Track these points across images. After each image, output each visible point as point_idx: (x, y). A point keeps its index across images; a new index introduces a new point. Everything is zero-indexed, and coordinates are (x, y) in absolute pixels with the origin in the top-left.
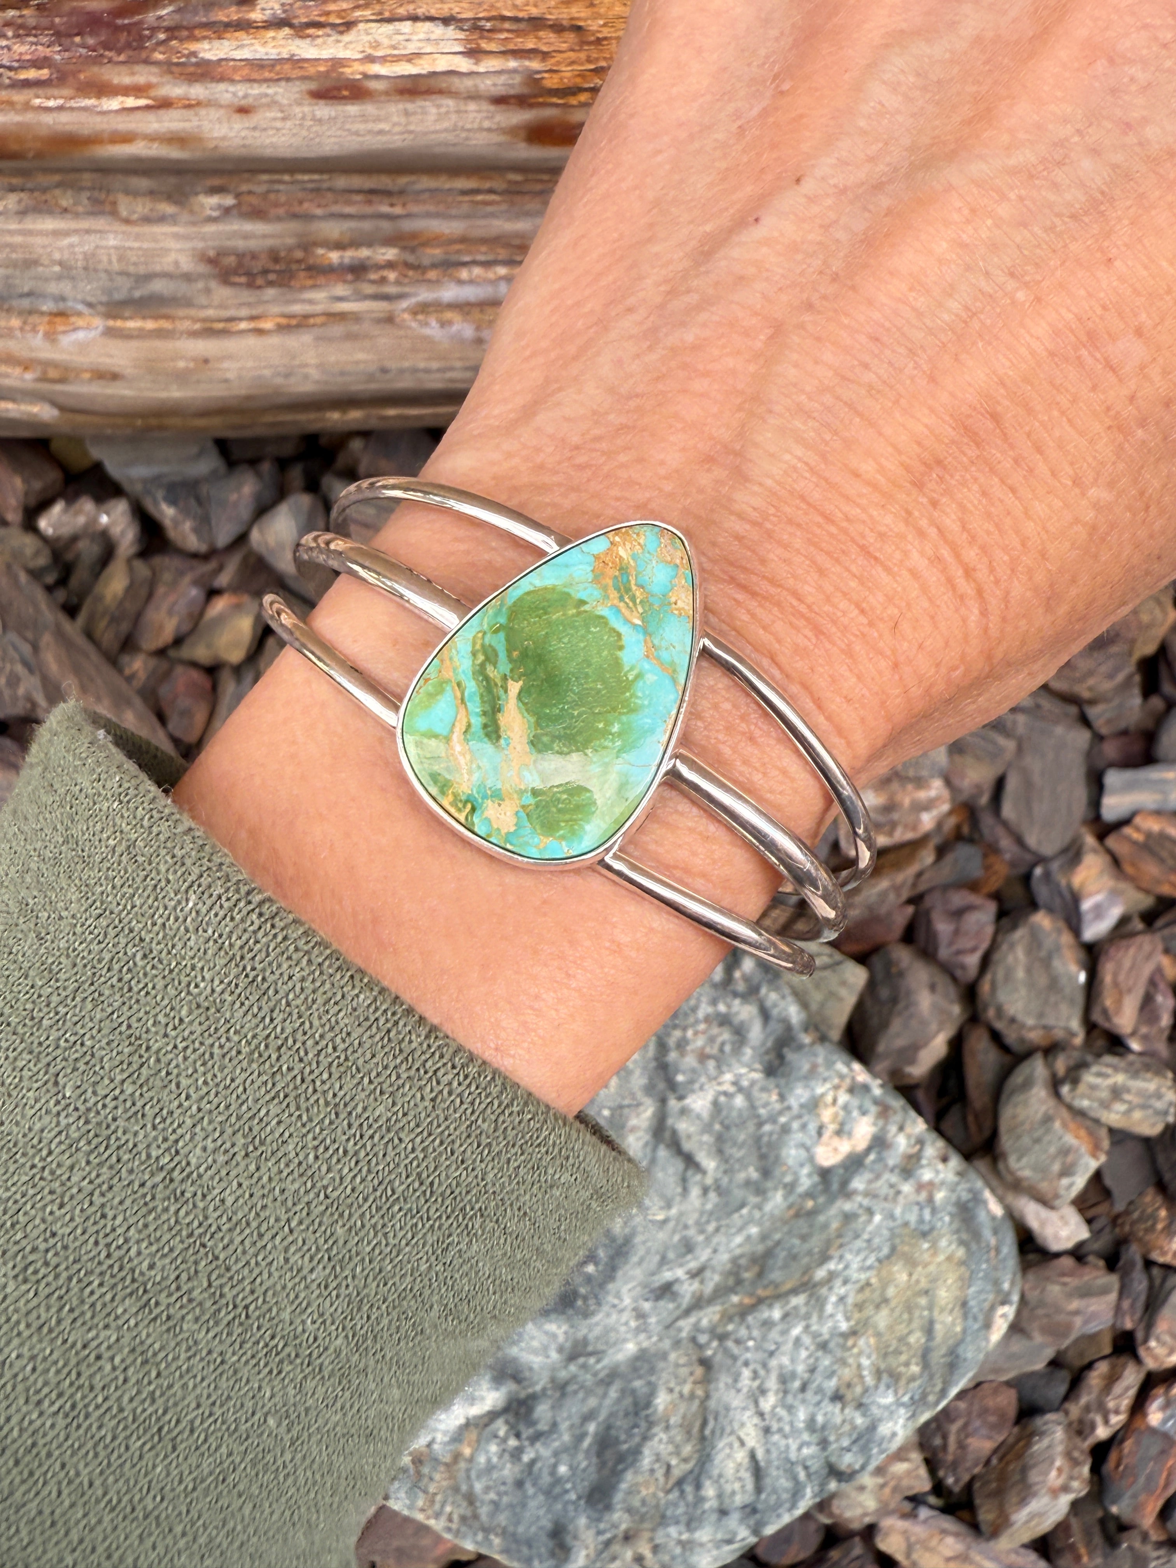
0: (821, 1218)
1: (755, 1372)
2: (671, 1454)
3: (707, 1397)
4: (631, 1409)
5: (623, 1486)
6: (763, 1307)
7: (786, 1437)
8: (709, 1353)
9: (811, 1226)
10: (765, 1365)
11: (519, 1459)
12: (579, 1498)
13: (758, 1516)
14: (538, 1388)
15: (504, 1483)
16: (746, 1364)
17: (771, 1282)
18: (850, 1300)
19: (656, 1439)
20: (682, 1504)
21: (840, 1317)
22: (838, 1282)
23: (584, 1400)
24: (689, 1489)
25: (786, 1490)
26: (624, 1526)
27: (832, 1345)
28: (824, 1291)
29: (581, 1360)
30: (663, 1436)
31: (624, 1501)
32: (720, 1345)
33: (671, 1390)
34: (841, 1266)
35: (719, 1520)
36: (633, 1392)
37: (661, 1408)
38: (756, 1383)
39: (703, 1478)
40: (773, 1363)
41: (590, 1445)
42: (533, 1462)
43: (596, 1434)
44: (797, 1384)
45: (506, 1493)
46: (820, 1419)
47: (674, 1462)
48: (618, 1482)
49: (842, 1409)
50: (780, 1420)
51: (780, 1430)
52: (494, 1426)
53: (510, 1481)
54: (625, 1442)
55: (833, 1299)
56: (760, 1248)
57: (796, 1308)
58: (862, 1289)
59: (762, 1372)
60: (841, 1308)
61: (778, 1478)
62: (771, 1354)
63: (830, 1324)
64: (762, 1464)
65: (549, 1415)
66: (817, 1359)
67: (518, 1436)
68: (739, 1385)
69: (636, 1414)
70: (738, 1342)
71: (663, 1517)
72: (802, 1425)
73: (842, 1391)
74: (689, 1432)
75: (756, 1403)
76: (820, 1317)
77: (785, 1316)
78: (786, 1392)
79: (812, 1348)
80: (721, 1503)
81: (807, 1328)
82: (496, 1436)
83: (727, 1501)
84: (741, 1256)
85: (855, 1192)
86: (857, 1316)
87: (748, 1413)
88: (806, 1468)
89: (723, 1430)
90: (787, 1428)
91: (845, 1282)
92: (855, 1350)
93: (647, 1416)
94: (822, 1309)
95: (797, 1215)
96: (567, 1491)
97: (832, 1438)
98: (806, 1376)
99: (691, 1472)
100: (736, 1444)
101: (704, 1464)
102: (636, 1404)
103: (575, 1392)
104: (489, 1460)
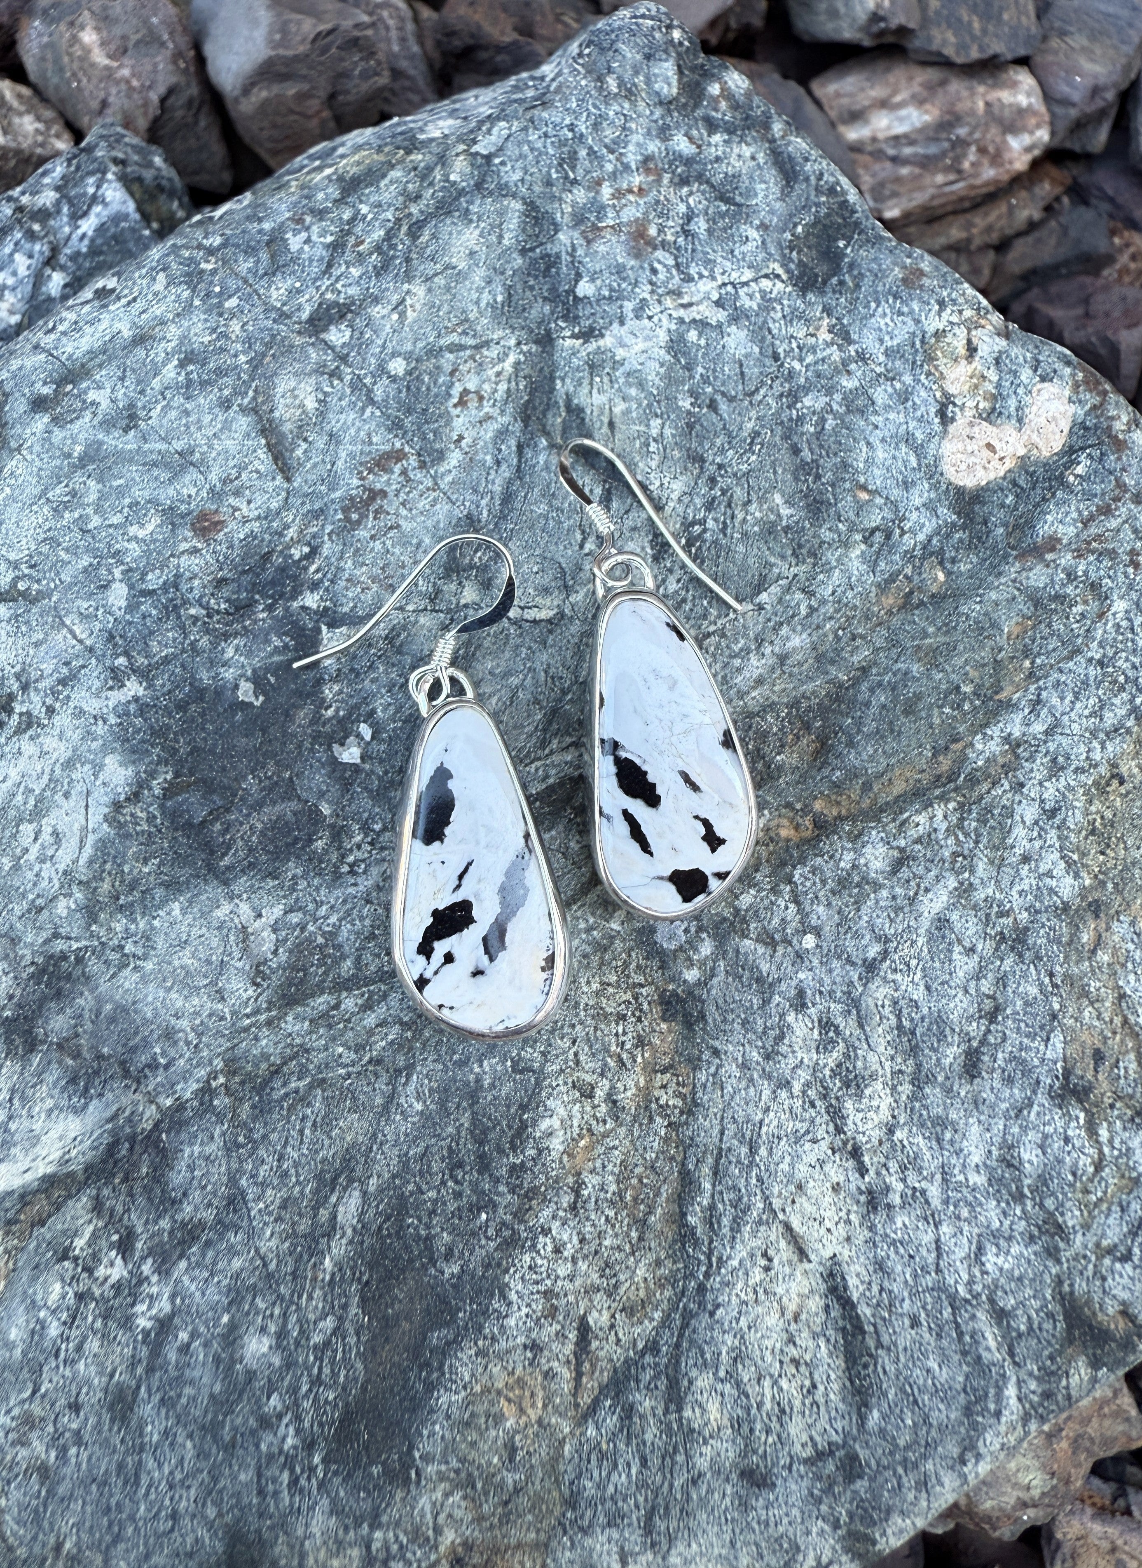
0: (973, 608)
1: (826, 1024)
2: (590, 1290)
3: (691, 1107)
4: (467, 1149)
5: (446, 1399)
6: (837, 842)
7: (933, 1219)
8: (692, 975)
9: (948, 629)
10: (853, 1004)
11: (127, 1322)
12: (310, 1446)
13: (861, 1485)
14: (188, 1090)
15: (75, 1407)
16: (800, 1003)
17: (853, 774)
18: (1075, 818)
19: (545, 1244)
20: (628, 1454)
21: (1051, 860)
22: (1039, 767)
23: (325, 1124)
24: (646, 1403)
25: (942, 1393)
26: (449, 1537)
27: (1039, 939)
28: (1002, 792)
29: (321, 1002)
30: (567, 1235)
31: (450, 1447)
32: (721, 950)
33: (587, 1093)
34: (1038, 728)
35: (744, 1506)
36: (473, 1093)
37: (556, 1144)
38: (832, 1059)
39: (687, 1363)
40: (879, 992)
41: (339, 1266)
42: (164, 1325)
43: (362, 1228)
44: (952, 1053)
45: (78, 1438)
46: (1030, 1155)
47: (599, 1319)
48: (430, 1387)
49: (1091, 1129)
50: (912, 1163)
51: (916, 1196)
52: (57, 1224)
53: (92, 1398)
54: (449, 1255)
55: (1029, 812)
56: (817, 686)
57: (928, 839)
58: (1101, 788)
59: (848, 1026)
60: (1052, 836)
61: (920, 1351)
62: (871, 967)
63: (1028, 882)
64: (865, 1311)
65: (219, 1172)
66: (1002, 981)
67: (125, 1247)
68: (785, 1066)
69: (484, 1164)
70: (769, 940)
71: (572, 1502)
72: (978, 1179)
73: (1085, 1071)
74: (642, 1224)
75: (836, 1115)
76: (999, 864)
77: (902, 860)
78: (920, 1079)
79: (985, 947)
80: (748, 1449)
81: (964, 891)
82: (64, 1255)
83: (765, 1441)
84: (769, 707)
85: (1053, 543)
86: (1094, 861)
87: (811, 1153)
88: (1000, 1316)
89: (741, 1209)
90: (934, 1191)
91: (1055, 769)
92: (1104, 957)
93: (516, 1170)
94: (1001, 845)
95: (906, 604)
96: (266, 1423)
97: (1072, 1218)
98: (975, 1029)
99: (653, 1347)
100: (783, 1252)
101: (688, 1316)
102: (479, 1132)
103: (302, 1099)
104: (38, 1331)
